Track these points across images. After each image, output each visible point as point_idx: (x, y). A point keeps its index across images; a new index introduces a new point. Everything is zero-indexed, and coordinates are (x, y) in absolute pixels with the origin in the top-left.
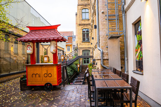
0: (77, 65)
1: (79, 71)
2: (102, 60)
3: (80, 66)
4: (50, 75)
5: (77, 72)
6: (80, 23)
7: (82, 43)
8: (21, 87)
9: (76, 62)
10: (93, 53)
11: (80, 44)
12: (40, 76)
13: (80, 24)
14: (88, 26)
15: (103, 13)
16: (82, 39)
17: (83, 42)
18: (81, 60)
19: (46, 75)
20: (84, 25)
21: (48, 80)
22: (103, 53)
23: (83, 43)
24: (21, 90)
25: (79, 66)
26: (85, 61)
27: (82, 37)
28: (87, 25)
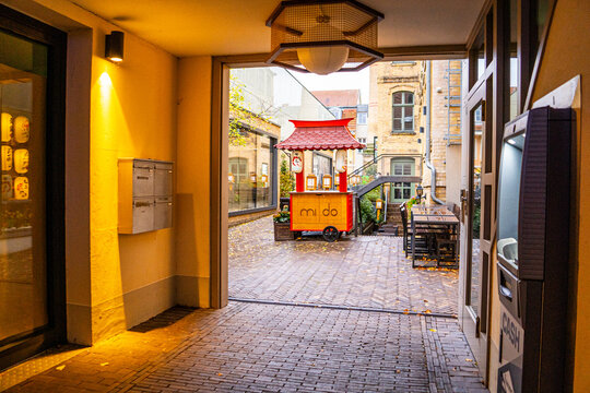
0: (373, 201)
1: (381, 221)
2: (433, 188)
3: (383, 204)
4: (334, 213)
5: (373, 221)
6: (387, 75)
7: (390, 137)
8: (276, 235)
9: (373, 194)
10: (421, 167)
11: (385, 139)
12: (315, 214)
13: (385, 79)
14: (411, 84)
15: (440, 92)
16: (391, 124)
17: (393, 133)
18: (386, 189)
19: (326, 213)
20: (400, 79)
21: (331, 222)
22: (436, 174)
23: (395, 137)
24: (276, 240)
25: (379, 205)
26: (397, 191)
27: (391, 118)
28: (408, 79)
